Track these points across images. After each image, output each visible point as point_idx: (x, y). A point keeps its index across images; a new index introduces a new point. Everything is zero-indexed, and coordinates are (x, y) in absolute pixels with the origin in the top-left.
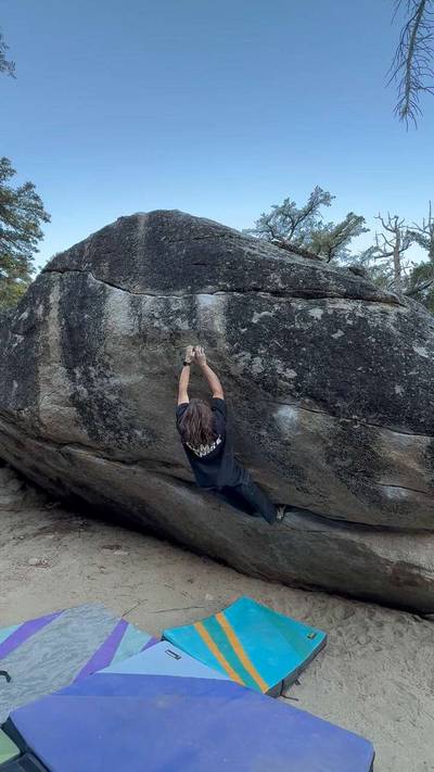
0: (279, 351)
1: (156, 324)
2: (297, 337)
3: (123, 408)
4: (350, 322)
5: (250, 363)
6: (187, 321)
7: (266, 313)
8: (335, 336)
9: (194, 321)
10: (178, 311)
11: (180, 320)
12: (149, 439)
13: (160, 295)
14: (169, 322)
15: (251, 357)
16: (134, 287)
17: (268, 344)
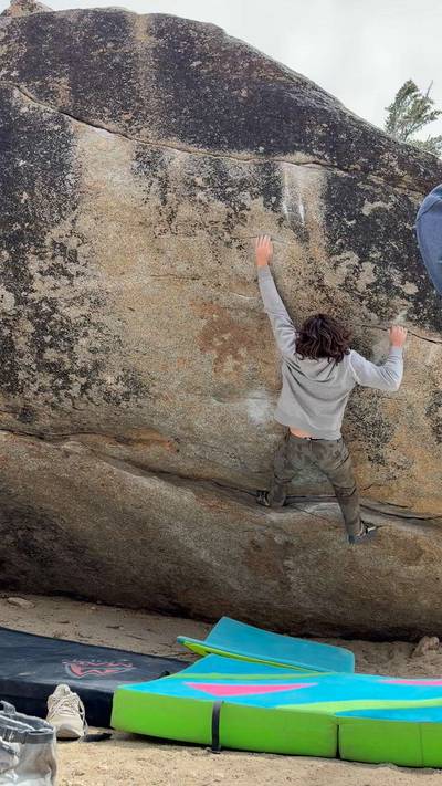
5: (356, 269)
6: (261, 199)
7: (380, 204)
9: (274, 199)
10: (243, 182)
11: (247, 194)
12: (126, 389)
13: (201, 152)
14: (225, 197)
15: (360, 262)
16: (139, 130)
17: (383, 247)
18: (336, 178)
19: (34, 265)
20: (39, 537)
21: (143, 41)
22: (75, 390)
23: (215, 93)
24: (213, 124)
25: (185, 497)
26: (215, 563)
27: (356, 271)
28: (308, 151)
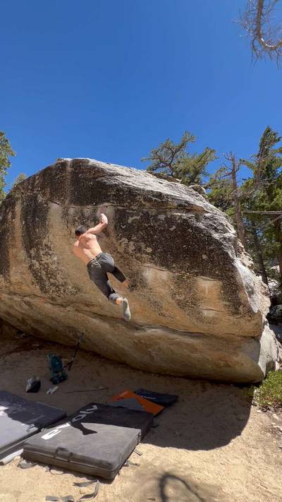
2: (152, 230)
3: (60, 273)
4: (179, 221)
7: (136, 217)
8: (172, 229)
13: (78, 208)
15: (128, 242)
16: (64, 203)
17: (137, 234)
18: (119, 210)
19: (41, 252)
21: (69, 170)
27: (127, 246)
28: (109, 201)
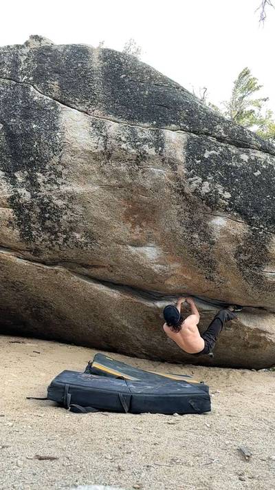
0: (221, 179)
1: (124, 146)
2: (234, 171)
5: (201, 185)
6: (154, 148)
7: (214, 152)
9: (160, 149)
10: (145, 139)
11: (147, 146)
12: (86, 241)
13: (124, 123)
14: (136, 147)
15: (202, 182)
16: (93, 111)
17: (214, 174)
18: (192, 138)
20: (44, 311)
21: (96, 63)
22: (61, 241)
23: (132, 92)
24: (131, 108)
25: (115, 294)
26: (130, 327)
28: (178, 124)
